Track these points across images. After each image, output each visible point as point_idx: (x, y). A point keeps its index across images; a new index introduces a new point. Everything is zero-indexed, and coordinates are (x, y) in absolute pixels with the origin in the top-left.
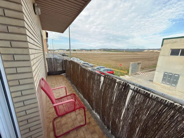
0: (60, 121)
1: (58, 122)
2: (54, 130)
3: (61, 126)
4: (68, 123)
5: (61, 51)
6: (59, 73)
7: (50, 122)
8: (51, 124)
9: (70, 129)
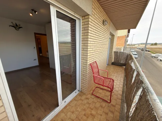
0: (99, 90)
1: (97, 90)
2: (93, 91)
3: (98, 92)
4: (102, 94)
5: (142, 45)
6: (121, 65)
7: (94, 87)
8: (94, 88)
9: (100, 97)
